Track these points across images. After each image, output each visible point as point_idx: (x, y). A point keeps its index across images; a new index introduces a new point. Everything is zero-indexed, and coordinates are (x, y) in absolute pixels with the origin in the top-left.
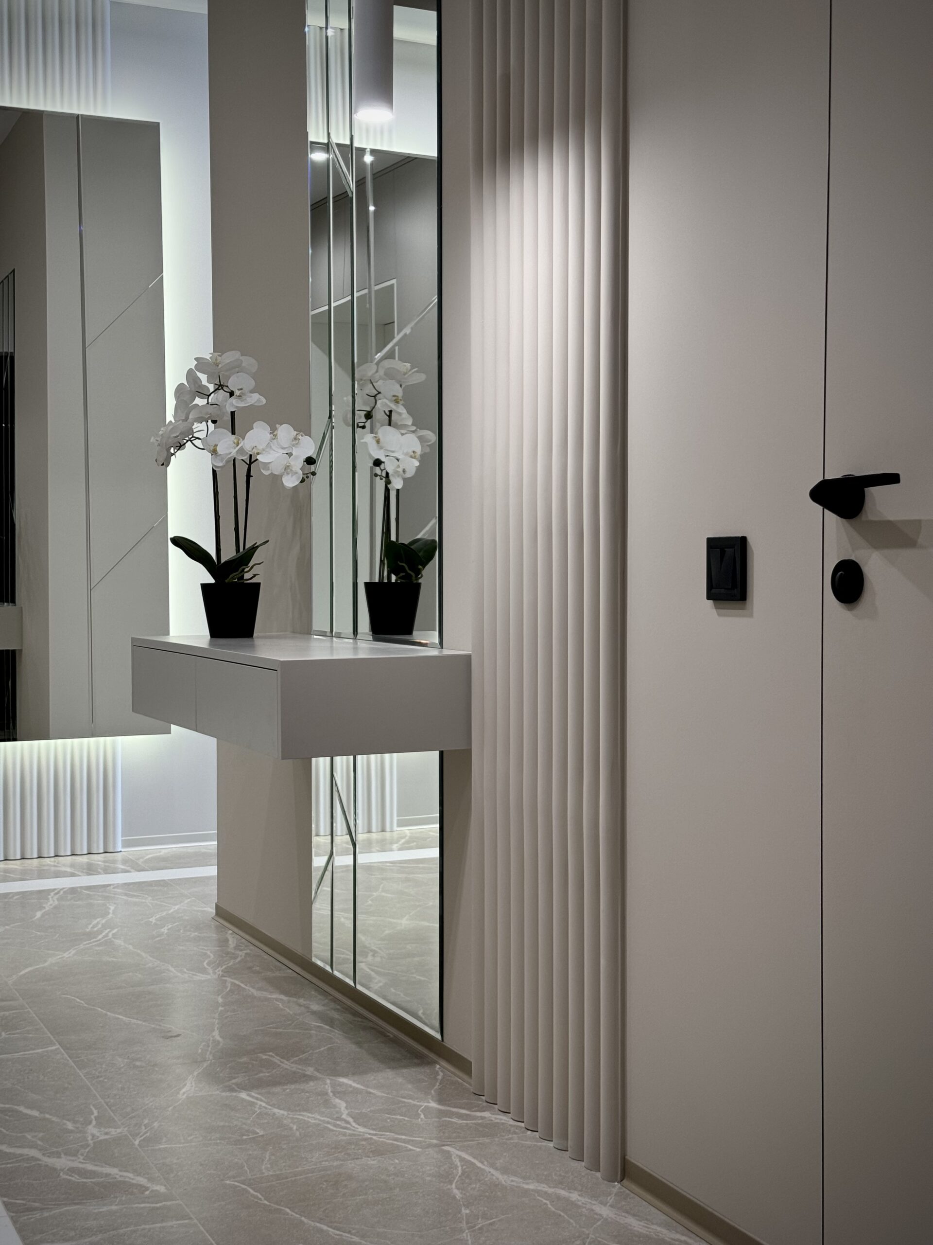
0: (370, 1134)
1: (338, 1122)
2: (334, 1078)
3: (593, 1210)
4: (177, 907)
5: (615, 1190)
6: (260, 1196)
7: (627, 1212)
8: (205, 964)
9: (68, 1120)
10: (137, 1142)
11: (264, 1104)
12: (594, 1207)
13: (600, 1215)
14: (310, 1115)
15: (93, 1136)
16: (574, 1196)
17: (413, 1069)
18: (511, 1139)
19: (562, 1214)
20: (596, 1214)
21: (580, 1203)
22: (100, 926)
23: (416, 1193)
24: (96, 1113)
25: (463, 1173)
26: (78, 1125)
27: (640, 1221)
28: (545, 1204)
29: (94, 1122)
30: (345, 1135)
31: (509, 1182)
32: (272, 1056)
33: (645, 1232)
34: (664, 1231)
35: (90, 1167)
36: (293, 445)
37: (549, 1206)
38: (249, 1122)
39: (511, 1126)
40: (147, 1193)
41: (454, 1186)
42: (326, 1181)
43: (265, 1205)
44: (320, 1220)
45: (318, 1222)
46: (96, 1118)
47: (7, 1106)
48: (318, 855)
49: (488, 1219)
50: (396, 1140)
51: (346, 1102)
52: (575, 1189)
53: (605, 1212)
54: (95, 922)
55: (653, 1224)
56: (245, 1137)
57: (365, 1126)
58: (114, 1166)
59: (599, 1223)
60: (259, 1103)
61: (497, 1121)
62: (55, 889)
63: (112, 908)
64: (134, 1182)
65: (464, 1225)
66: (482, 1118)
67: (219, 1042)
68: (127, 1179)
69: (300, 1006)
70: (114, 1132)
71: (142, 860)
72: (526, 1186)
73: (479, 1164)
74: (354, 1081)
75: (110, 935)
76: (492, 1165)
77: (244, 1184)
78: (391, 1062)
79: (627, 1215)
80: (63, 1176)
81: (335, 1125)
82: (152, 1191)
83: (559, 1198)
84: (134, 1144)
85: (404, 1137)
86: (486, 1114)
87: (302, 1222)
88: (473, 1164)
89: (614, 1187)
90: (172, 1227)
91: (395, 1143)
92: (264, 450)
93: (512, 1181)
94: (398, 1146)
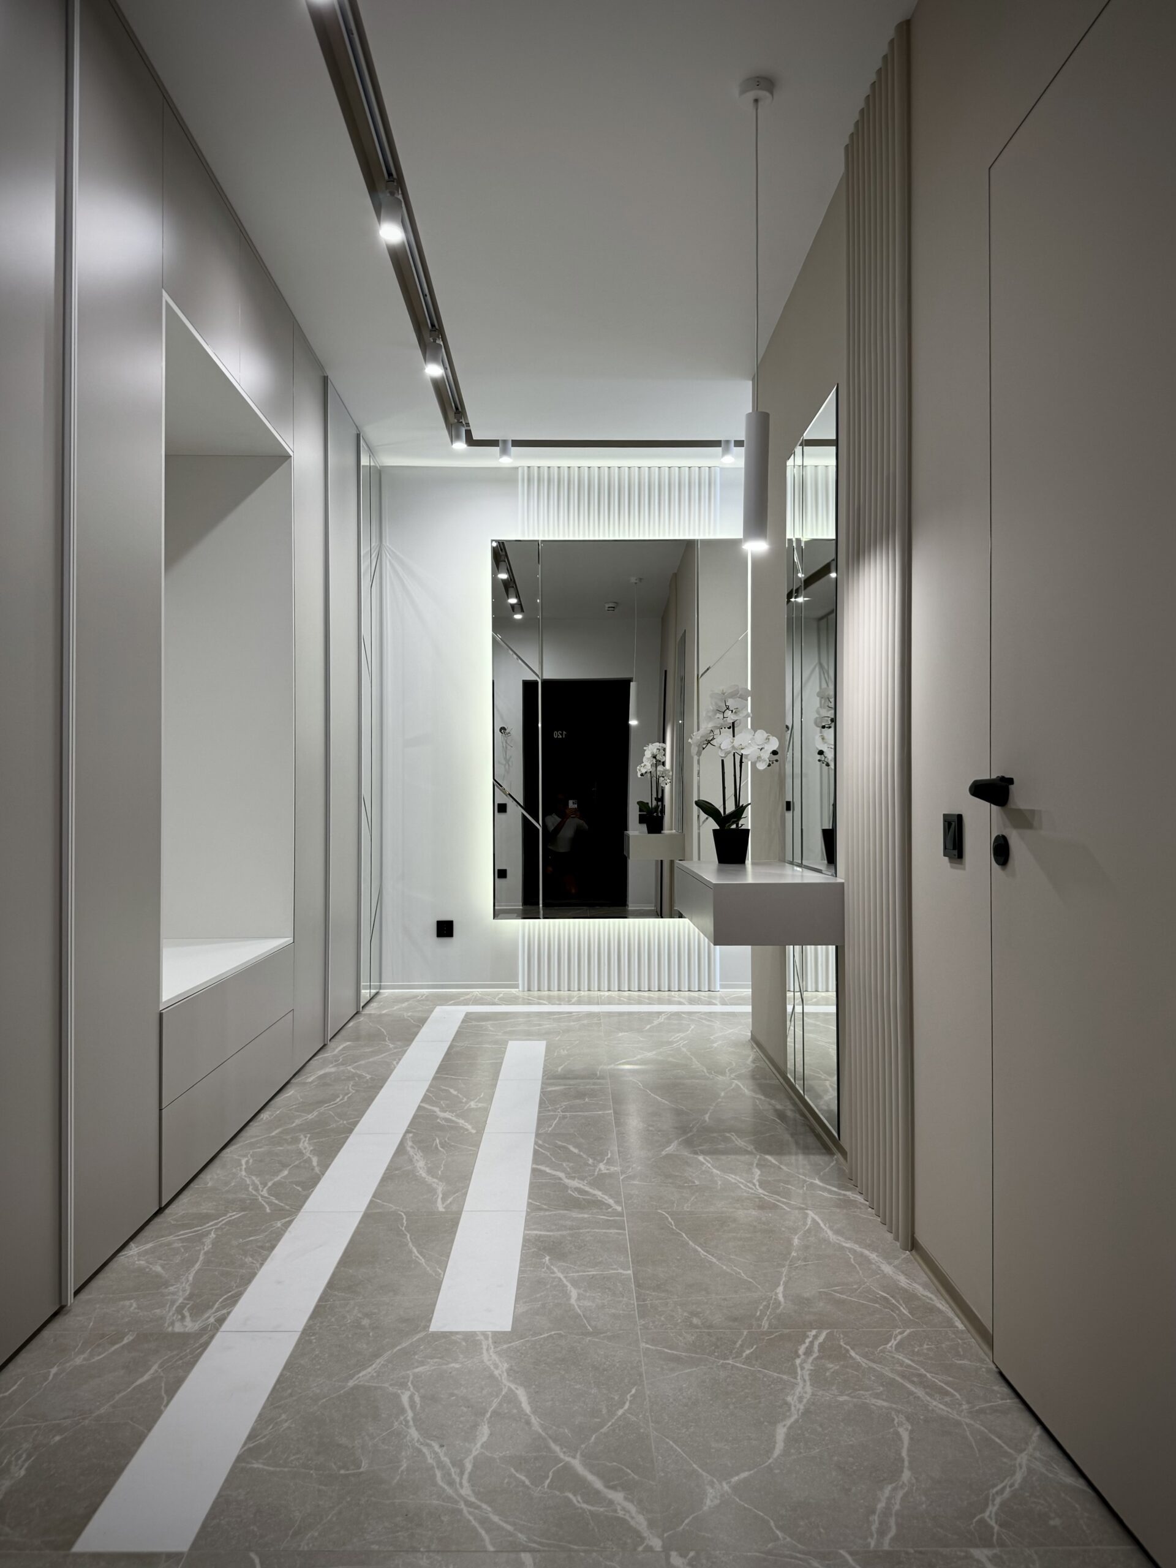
0: (764, 1195)
1: (748, 1184)
2: (763, 1155)
3: (880, 1267)
4: (732, 1030)
5: (904, 1256)
6: (673, 1223)
7: (903, 1272)
8: (727, 1070)
9: (591, 1158)
10: (621, 1178)
11: (709, 1165)
12: (881, 1265)
13: (883, 1271)
14: (733, 1176)
15: (600, 1170)
16: (873, 1256)
17: (818, 1157)
18: (855, 1212)
19: (857, 1266)
20: (880, 1270)
21: (873, 1261)
22: (679, 1038)
23: (770, 1237)
24: (609, 1156)
25: (809, 1229)
26: (595, 1162)
27: (908, 1279)
28: (850, 1258)
29: (605, 1161)
30: (748, 1193)
31: (835, 1240)
32: (732, 1135)
33: (906, 1287)
34: (921, 1289)
35: (587, 1189)
36: (766, 743)
37: (852, 1260)
38: (694, 1175)
39: (861, 1203)
40: (610, 1210)
41: (796, 1237)
42: (718, 1221)
43: (673, 1229)
44: (700, 1245)
45: (698, 1246)
46: (608, 1159)
47: (564, 1144)
48: (789, 1004)
49: (805, 1262)
50: (778, 1201)
51: (761, 1172)
52: (877, 1252)
53: (887, 1269)
54: (678, 1035)
55: (915, 1282)
56: (686, 1185)
57: (764, 1189)
58: (600, 1190)
59: (878, 1276)
60: (707, 1164)
61: (853, 1198)
62: (666, 1012)
63: (693, 1027)
64: (606, 1202)
65: (788, 1263)
66: (844, 1195)
67: (706, 1121)
68: (603, 1200)
69: (770, 1104)
70: (613, 1169)
71: (728, 998)
72: (844, 1244)
73: (822, 1225)
74: (775, 1159)
75: (682, 1044)
76: (831, 1228)
77: (668, 1214)
78: (806, 1150)
79: (900, 1273)
80: (569, 1192)
81: (746, 1186)
82: (613, 1209)
83: (862, 1255)
84: (619, 1179)
85: (785, 1200)
86: (848, 1193)
87: (688, 1244)
88: (819, 1224)
89: (905, 1254)
90: (611, 1233)
91: (777, 1203)
92: (746, 746)
93: (838, 1239)
94: (778, 1205)
